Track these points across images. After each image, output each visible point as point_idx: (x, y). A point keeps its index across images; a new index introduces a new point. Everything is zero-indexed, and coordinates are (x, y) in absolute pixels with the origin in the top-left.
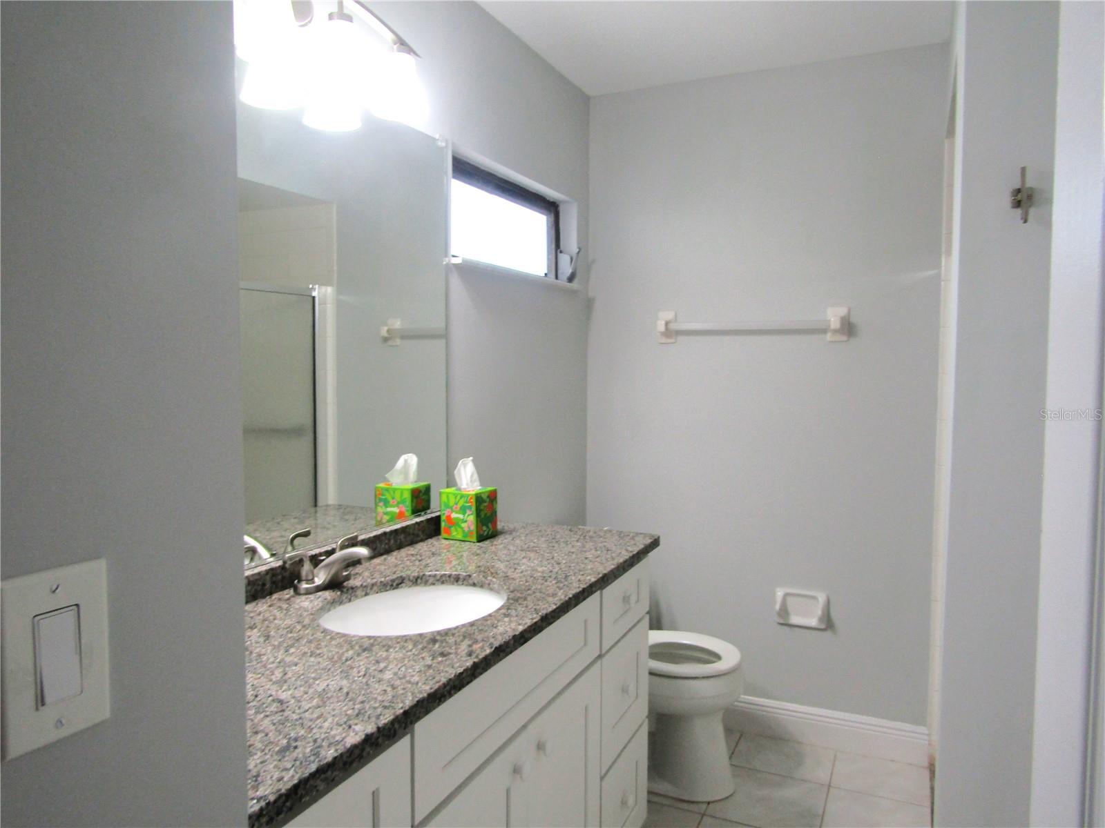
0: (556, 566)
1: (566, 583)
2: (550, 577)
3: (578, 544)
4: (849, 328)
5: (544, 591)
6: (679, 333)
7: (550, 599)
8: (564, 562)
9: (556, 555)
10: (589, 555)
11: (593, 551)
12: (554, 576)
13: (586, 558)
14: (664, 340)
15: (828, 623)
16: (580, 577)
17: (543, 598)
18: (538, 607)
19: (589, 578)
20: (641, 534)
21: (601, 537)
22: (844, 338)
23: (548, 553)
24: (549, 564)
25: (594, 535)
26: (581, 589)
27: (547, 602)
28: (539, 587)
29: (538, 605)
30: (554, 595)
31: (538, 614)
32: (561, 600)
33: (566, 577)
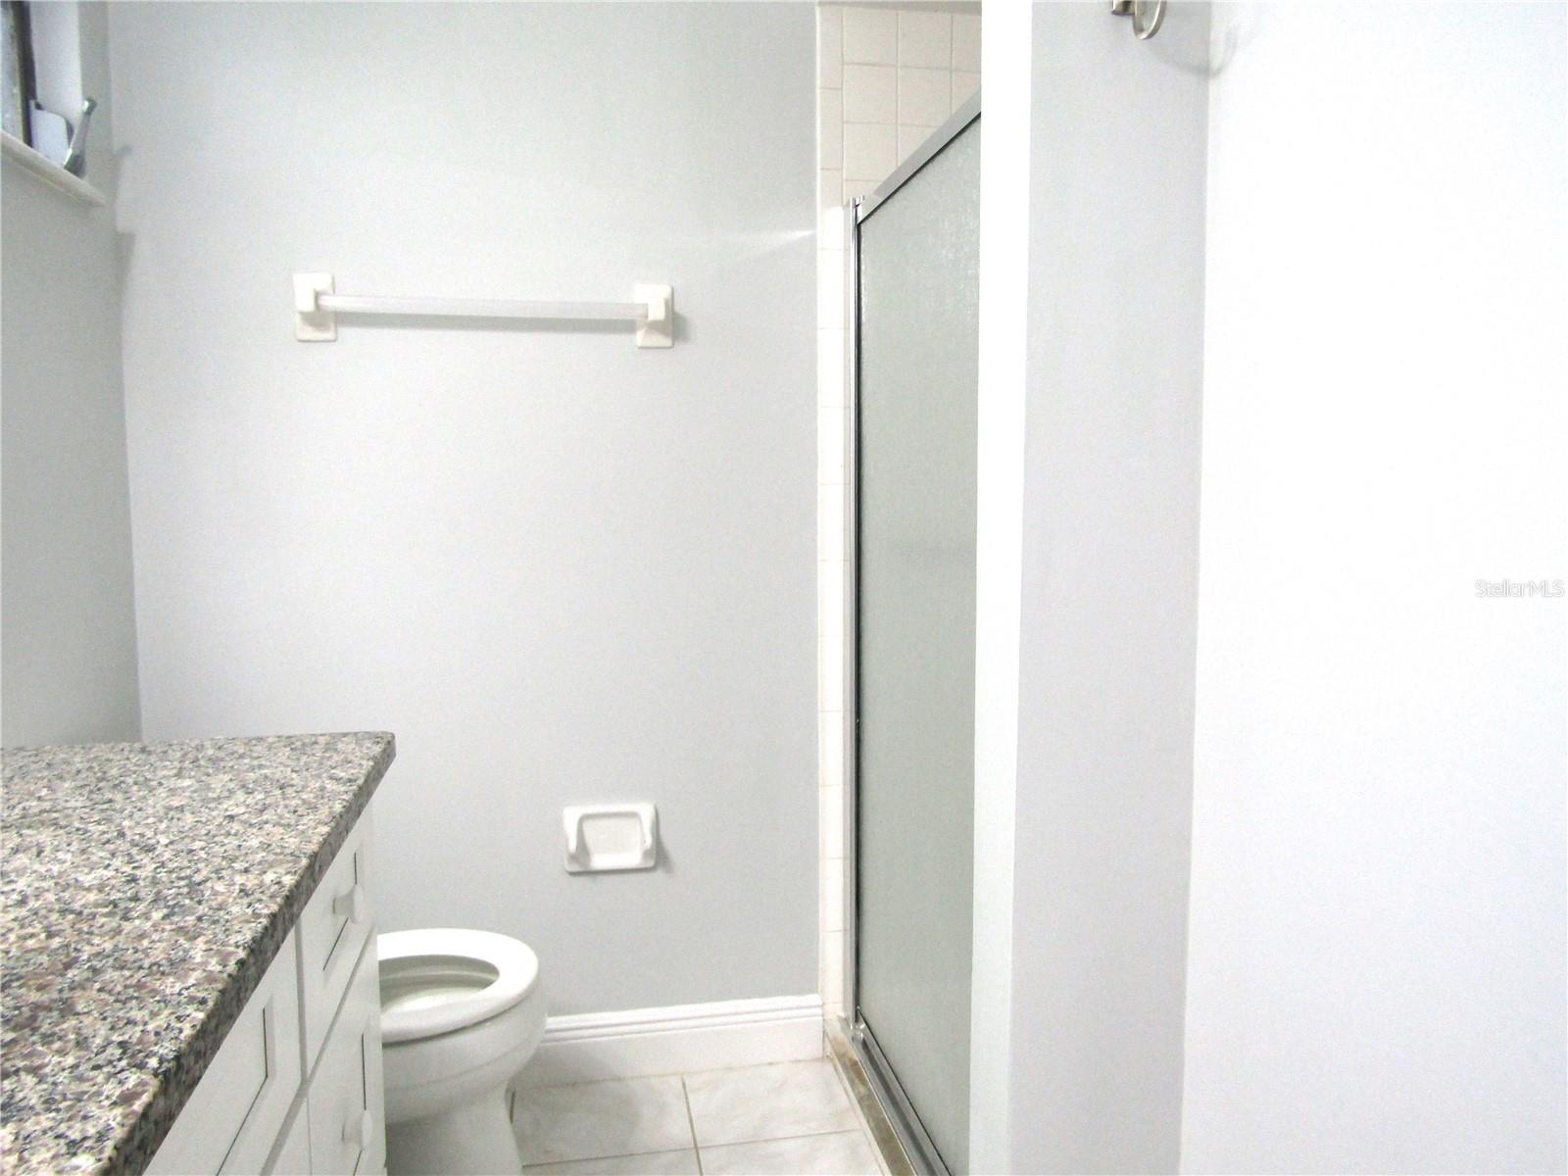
0: (145, 859)
1: (201, 910)
2: (136, 898)
3: (187, 782)
4: (674, 326)
5: (130, 955)
6: (344, 319)
7: (171, 986)
8: (164, 840)
9: (126, 823)
10: (230, 806)
11: (240, 796)
12: (147, 894)
13: (231, 818)
14: (310, 333)
15: (659, 856)
16: (239, 879)
17: (140, 986)
18: (134, 1034)
19: (269, 877)
20: (345, 735)
21: (242, 756)
22: (667, 342)
23: (98, 823)
24: (113, 855)
25: (221, 754)
26: (265, 921)
27: (165, 1002)
28: (108, 946)
29: (130, 1022)
30: (178, 965)
31: (141, 1066)
32: (210, 978)
33: (194, 887)
